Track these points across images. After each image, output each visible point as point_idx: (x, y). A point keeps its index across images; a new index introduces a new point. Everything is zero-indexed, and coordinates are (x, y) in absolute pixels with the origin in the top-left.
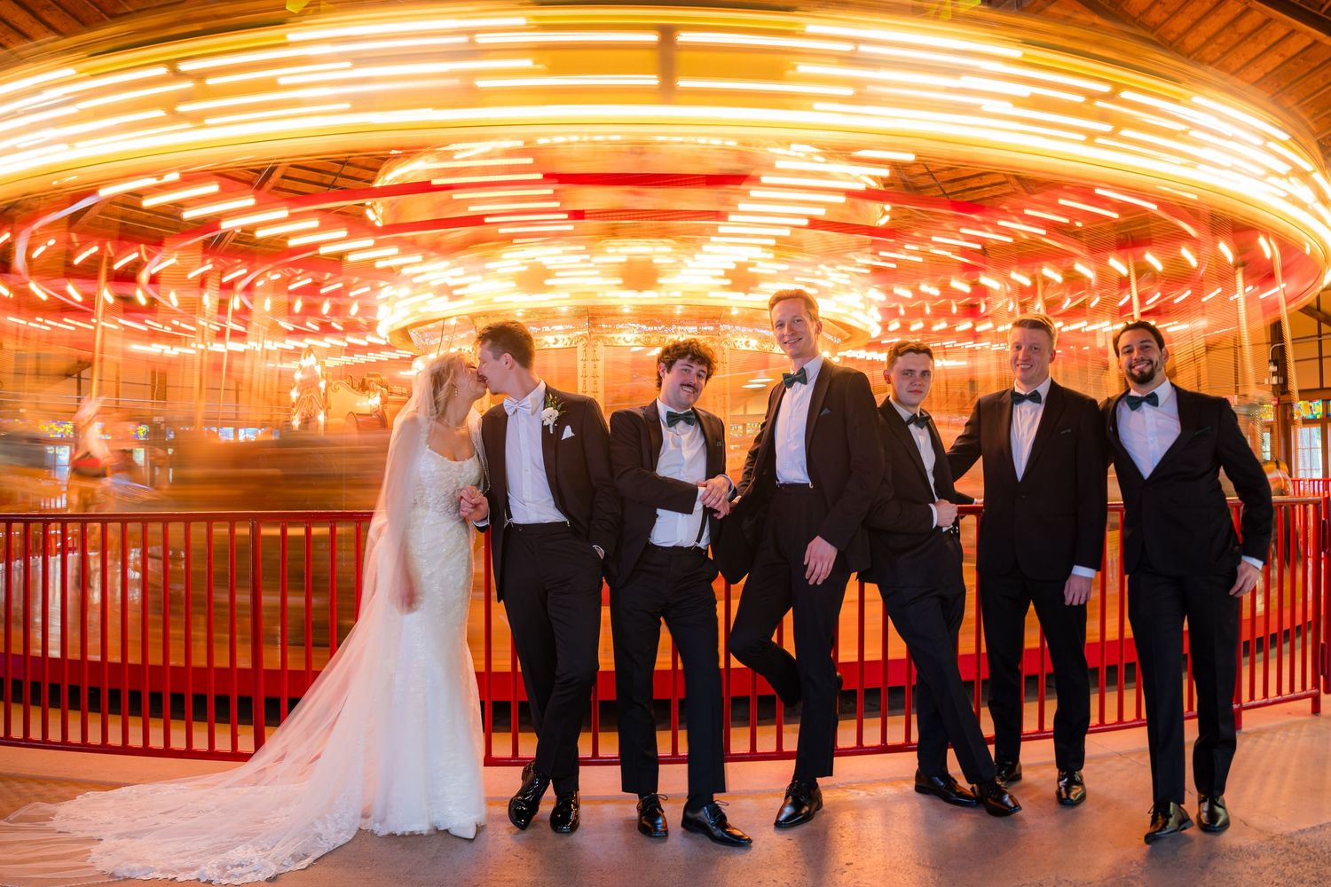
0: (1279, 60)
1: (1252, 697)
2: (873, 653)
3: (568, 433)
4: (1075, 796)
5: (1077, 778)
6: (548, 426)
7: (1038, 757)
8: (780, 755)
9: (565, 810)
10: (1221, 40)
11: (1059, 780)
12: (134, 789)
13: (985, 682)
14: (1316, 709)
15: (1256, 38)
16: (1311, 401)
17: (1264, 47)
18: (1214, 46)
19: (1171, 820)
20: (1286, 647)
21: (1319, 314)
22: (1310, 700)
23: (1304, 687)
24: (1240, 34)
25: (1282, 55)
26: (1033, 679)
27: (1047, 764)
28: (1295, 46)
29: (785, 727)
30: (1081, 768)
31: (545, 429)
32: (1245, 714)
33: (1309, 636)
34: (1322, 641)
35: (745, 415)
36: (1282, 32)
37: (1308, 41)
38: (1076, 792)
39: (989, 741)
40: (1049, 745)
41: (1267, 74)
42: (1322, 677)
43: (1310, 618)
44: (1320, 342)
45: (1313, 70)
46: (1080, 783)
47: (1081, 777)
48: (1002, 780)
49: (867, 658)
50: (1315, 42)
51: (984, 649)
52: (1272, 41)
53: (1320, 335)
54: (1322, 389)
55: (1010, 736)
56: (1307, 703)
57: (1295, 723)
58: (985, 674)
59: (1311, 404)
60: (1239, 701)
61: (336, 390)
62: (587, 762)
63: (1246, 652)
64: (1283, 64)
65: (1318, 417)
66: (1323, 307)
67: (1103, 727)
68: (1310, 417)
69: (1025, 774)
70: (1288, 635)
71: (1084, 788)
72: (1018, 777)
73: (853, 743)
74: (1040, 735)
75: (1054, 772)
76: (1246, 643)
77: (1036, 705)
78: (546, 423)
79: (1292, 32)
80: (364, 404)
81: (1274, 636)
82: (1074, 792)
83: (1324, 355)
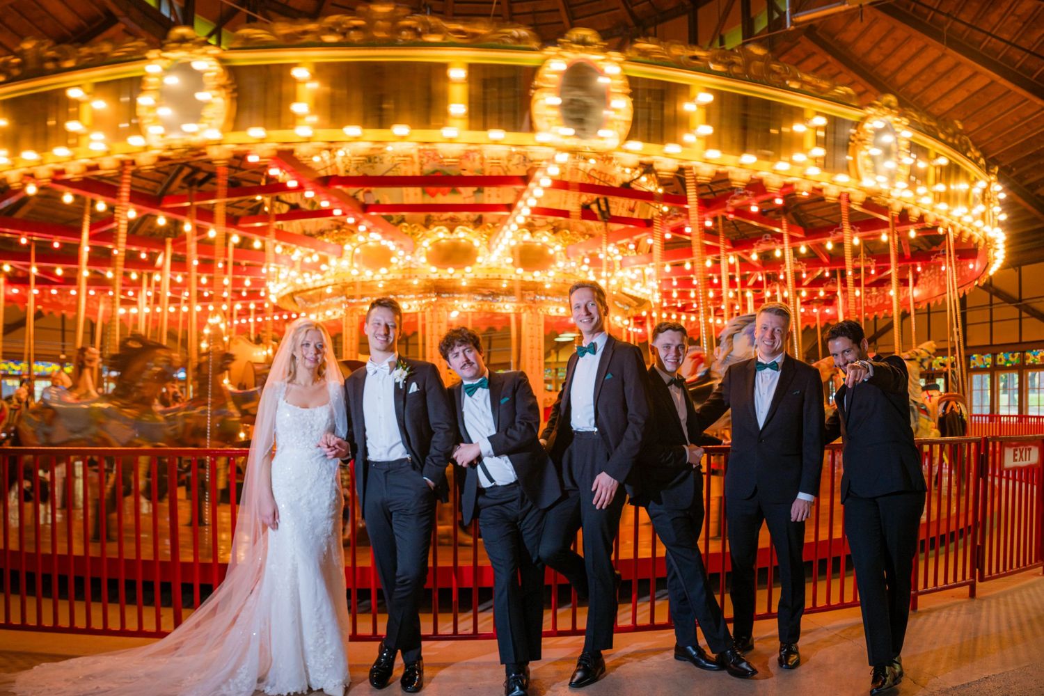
0: (966, 94)
1: (926, 585)
2: (645, 552)
3: (414, 388)
4: (792, 662)
5: (794, 649)
6: (399, 383)
7: (766, 631)
8: (574, 632)
9: (411, 675)
10: (924, 77)
11: (781, 651)
12: (79, 660)
13: (728, 573)
14: (972, 594)
15: (949, 77)
16: (983, 354)
17: (954, 84)
18: (918, 82)
19: (888, 678)
20: (952, 545)
21: (991, 289)
22: (968, 586)
23: (964, 578)
24: (937, 74)
25: (968, 91)
26: (764, 571)
27: (772, 637)
28: (978, 84)
29: (578, 609)
30: (797, 641)
31: (397, 385)
32: (920, 598)
33: (969, 537)
34: (978, 543)
35: (557, 362)
36: (968, 73)
37: (987, 81)
38: (793, 658)
39: (729, 621)
40: (774, 623)
41: (956, 105)
42: (977, 570)
43: (970, 523)
44: (991, 310)
45: (991, 103)
46: (796, 653)
47: (797, 648)
48: (740, 651)
49: (640, 556)
50: (993, 82)
51: (728, 549)
52: (960, 80)
53: (991, 304)
54: (991, 345)
55: (745, 616)
56: (966, 589)
57: (956, 604)
58: (729, 568)
59: (983, 357)
60: (916, 588)
61: (236, 343)
62: (427, 638)
63: (922, 550)
64: (969, 97)
65: (988, 366)
66: (994, 283)
67: (815, 610)
68: (982, 366)
69: (756, 645)
70: (953, 537)
71: (799, 657)
72: (751, 647)
73: (629, 623)
74: (768, 616)
75: (777, 644)
76: (923, 542)
77: (766, 592)
78: (397, 381)
79: (976, 74)
80: (259, 354)
81: (943, 536)
82: (791, 659)
83: (994, 319)
